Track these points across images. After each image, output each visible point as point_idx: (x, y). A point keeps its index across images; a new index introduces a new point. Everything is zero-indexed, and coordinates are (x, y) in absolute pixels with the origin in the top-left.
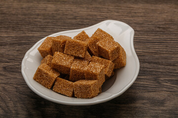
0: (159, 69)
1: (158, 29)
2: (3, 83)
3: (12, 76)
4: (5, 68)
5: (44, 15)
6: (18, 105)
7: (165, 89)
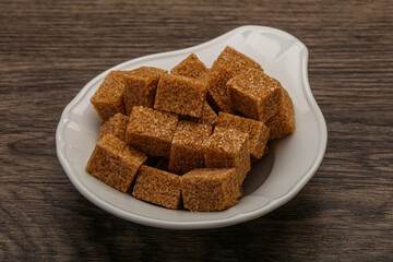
0: (367, 133)
1: (356, 42)
2: (13, 182)
3: (31, 165)
4: (11, 146)
5: (90, 16)
6: (52, 231)
7: (384, 181)
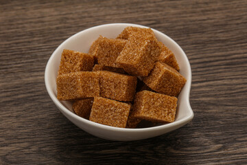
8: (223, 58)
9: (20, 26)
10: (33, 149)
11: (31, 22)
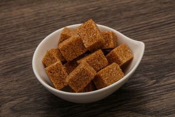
8: (146, 25)
9: (9, 22)
10: (31, 100)
11: (16, 19)
